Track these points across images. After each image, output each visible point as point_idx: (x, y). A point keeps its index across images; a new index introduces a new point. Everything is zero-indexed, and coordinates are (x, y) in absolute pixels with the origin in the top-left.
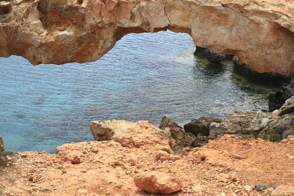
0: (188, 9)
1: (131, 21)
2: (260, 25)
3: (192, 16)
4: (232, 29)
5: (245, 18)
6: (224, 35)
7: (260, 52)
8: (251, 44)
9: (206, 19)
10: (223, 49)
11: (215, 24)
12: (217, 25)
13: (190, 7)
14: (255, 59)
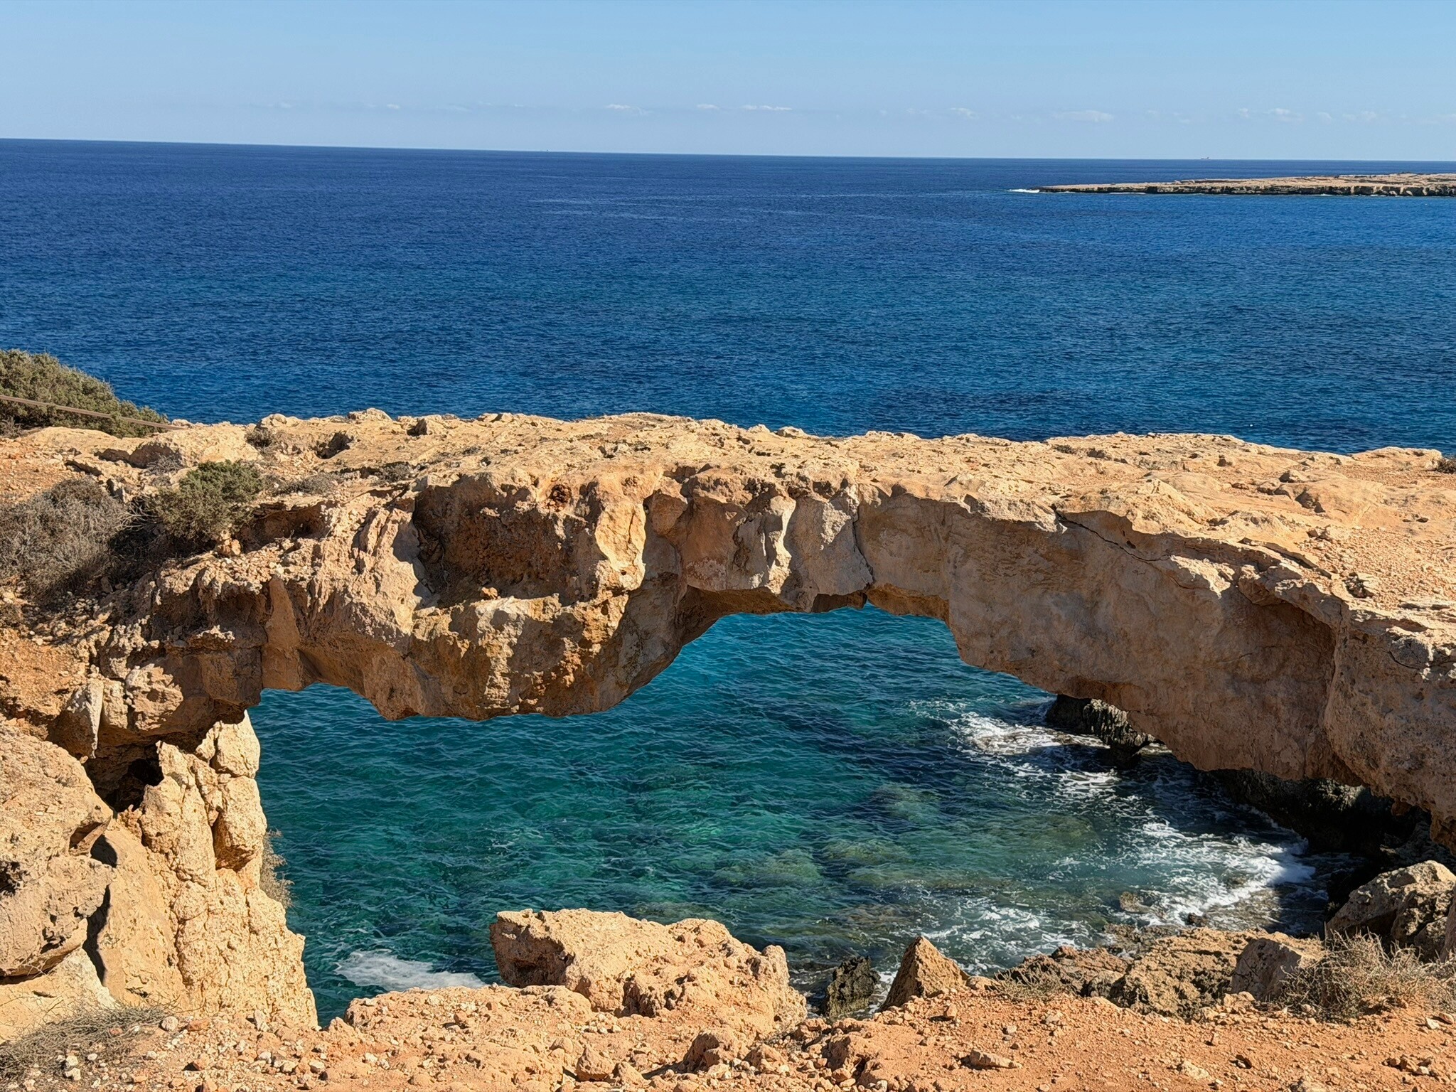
0: (936, 530)
1: (735, 568)
2: (1198, 593)
3: (951, 555)
4: (1095, 604)
5: (1142, 566)
6: (1068, 625)
7: (1199, 691)
9: (1000, 565)
10: (1063, 678)
11: (1033, 585)
12: (1039, 590)
13: (943, 523)
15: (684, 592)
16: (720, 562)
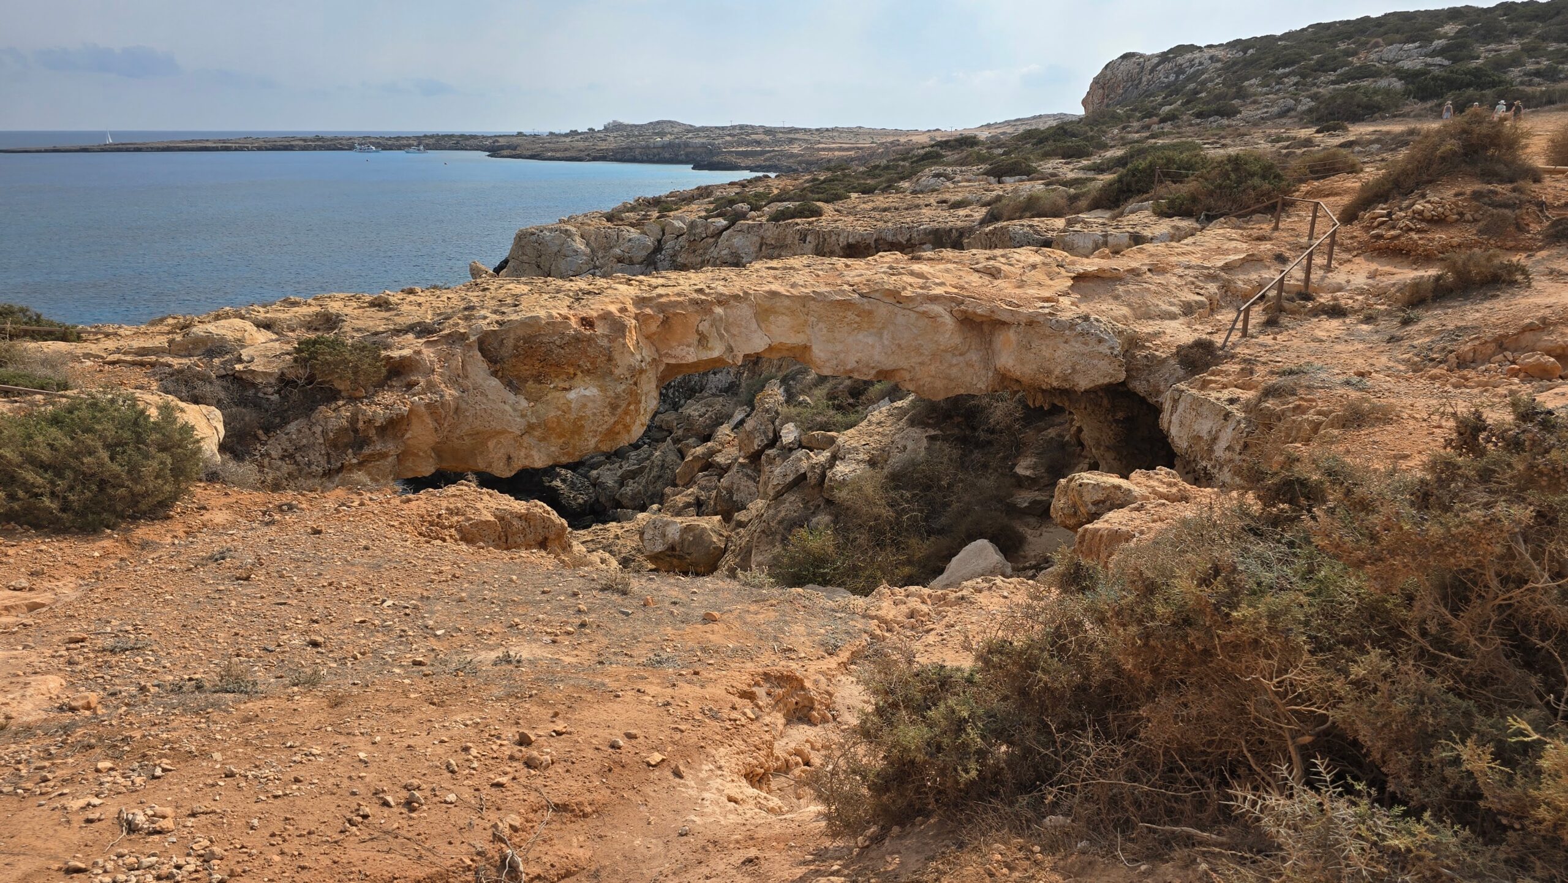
0: (800, 309)
1: (701, 348)
2: (937, 319)
3: (810, 322)
4: (881, 334)
5: (907, 312)
6: (873, 346)
7: (938, 364)
8: (921, 354)
9: (837, 323)
10: (874, 372)
11: (853, 330)
12: (856, 332)
14: (929, 379)
15: (662, 368)
16: (689, 346)
